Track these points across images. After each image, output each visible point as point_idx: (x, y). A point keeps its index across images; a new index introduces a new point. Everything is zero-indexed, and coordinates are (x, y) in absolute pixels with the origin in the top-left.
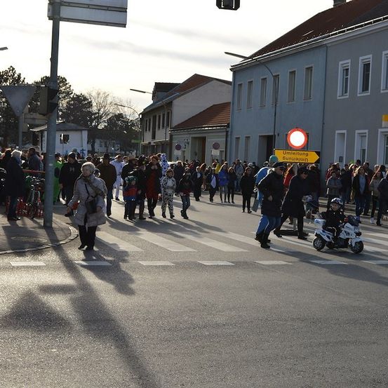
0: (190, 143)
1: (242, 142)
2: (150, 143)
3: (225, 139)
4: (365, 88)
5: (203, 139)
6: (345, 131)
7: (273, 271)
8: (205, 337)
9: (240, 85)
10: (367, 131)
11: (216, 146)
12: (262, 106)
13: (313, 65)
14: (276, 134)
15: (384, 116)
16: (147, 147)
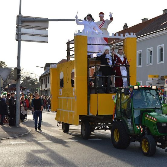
2: (45, 89)
4: (140, 64)
15: (149, 75)
16: (43, 91)
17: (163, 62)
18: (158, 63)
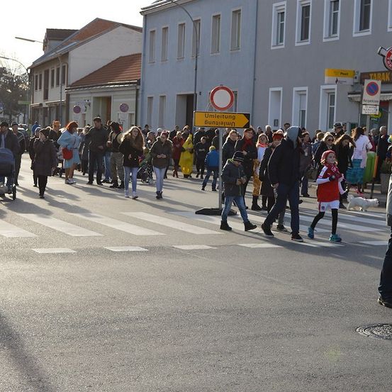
0: (92, 105)
1: (156, 102)
2: (41, 105)
3: (135, 99)
4: (304, 36)
5: (108, 100)
6: (280, 89)
7: (194, 257)
8: (115, 333)
9: (153, 32)
10: (306, 88)
11: (124, 108)
12: (180, 58)
13: (241, 8)
14: (198, 92)
15: (326, 70)
16: (38, 110)
17: (370, 33)
18: (354, 35)
